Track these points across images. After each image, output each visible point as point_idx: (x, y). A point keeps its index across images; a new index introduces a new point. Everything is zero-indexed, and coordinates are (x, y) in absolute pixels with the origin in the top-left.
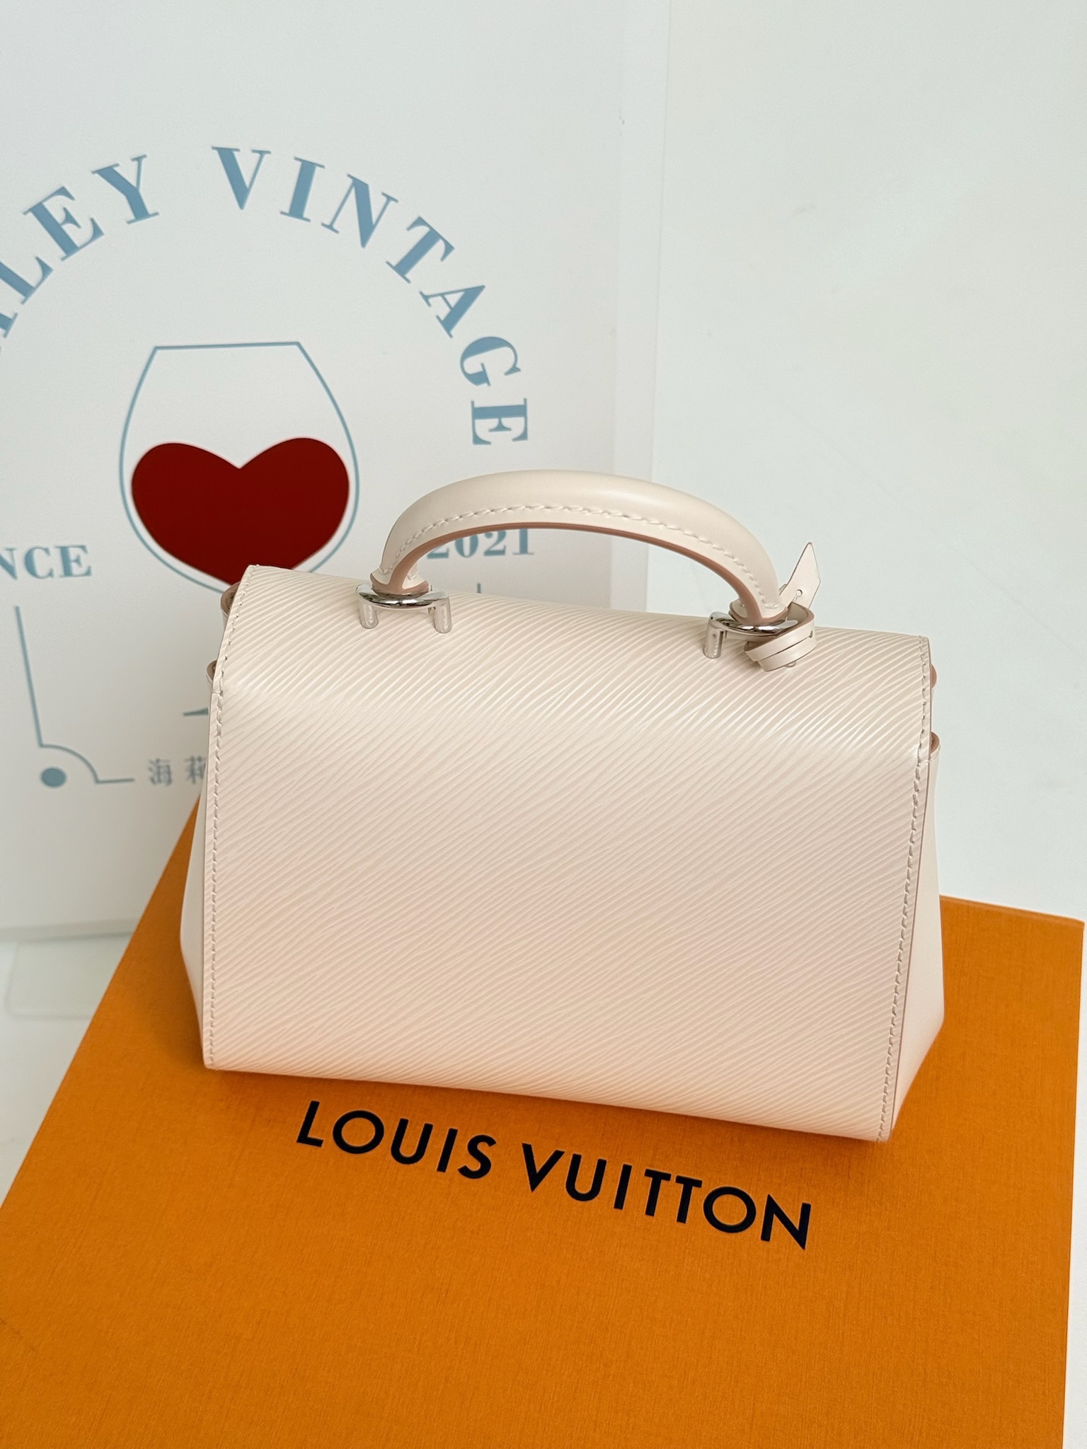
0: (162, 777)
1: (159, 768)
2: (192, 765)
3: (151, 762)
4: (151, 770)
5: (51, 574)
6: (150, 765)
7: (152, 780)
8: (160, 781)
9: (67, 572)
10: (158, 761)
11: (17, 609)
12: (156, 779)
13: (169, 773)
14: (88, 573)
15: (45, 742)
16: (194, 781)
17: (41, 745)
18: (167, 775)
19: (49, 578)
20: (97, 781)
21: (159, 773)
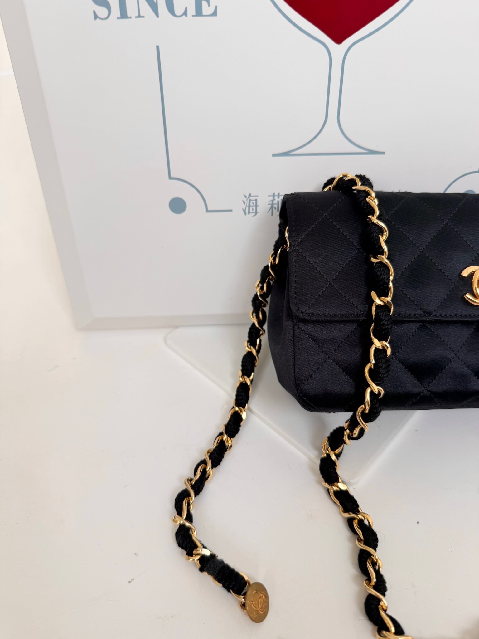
0: (251, 210)
1: (250, 200)
2: (273, 201)
3: (246, 197)
4: (244, 203)
5: (185, 13)
6: (245, 199)
7: (244, 211)
8: (249, 213)
9: (199, 12)
10: (250, 195)
11: (158, 47)
12: (247, 211)
13: (256, 206)
14: (215, 14)
15: (172, 176)
16: (272, 214)
17: (170, 178)
18: (254, 208)
19: (184, 16)
20: (207, 211)
21: (249, 206)
